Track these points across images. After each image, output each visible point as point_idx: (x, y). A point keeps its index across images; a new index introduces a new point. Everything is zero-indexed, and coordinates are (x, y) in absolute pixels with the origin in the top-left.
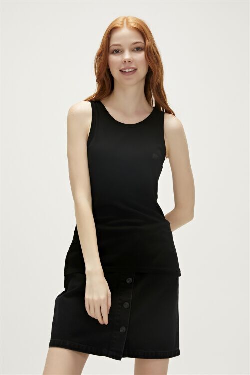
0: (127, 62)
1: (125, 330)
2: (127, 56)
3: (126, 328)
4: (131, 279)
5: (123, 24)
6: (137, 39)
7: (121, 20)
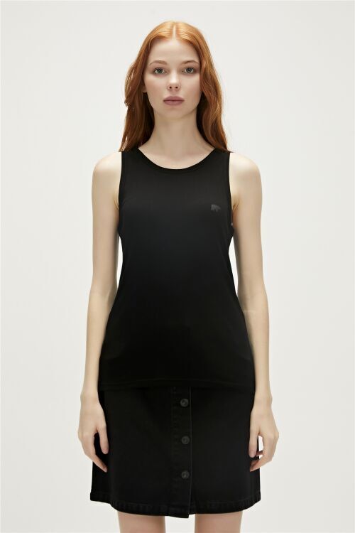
0: (173, 88)
1: (188, 475)
2: (174, 79)
3: (189, 471)
4: (186, 400)
5: (171, 34)
6: (189, 56)
7: (168, 27)
